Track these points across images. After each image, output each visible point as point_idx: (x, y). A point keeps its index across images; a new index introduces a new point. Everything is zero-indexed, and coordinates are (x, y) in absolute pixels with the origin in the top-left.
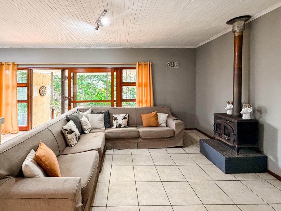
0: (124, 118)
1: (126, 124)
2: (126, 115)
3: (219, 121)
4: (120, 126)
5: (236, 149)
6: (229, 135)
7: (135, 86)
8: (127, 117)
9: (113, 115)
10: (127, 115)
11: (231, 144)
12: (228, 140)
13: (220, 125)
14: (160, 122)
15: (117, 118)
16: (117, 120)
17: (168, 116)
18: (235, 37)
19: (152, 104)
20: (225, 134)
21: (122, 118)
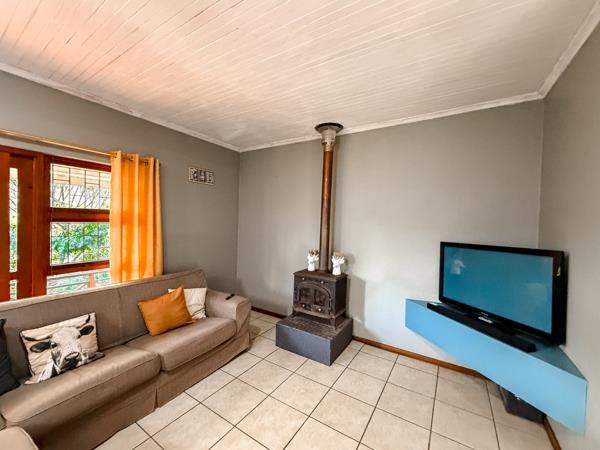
0: (85, 331)
1: (96, 347)
2: (86, 317)
3: (305, 284)
4: (71, 364)
5: (333, 322)
6: (321, 303)
7: (108, 220)
8: (92, 323)
9: (28, 333)
10: (93, 316)
11: (326, 317)
12: (322, 312)
13: (307, 290)
14: (192, 310)
15: (54, 340)
16: (55, 345)
17: (207, 293)
18: (325, 153)
19: (159, 270)
20: (316, 303)
21: (77, 332)
